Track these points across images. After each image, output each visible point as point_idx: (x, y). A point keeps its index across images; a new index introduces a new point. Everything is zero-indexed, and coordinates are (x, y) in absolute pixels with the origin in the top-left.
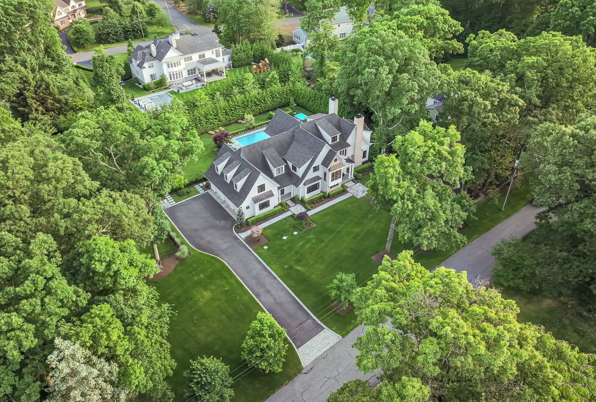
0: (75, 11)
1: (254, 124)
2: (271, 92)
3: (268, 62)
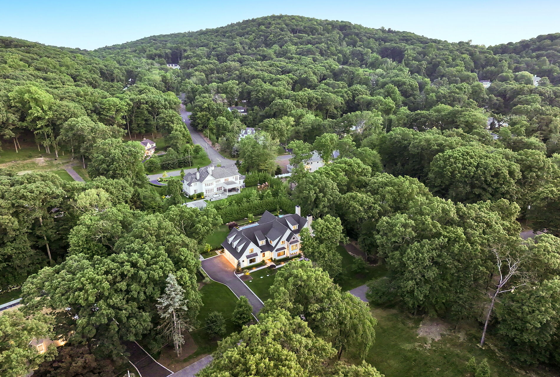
0: (149, 150)
2: (266, 202)
3: (267, 184)
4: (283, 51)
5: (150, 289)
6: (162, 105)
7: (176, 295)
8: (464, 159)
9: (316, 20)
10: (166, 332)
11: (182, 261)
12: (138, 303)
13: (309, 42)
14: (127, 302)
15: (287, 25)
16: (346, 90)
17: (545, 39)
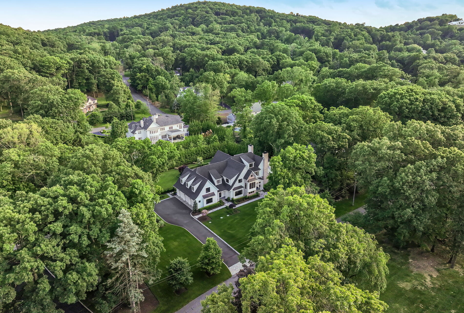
0: (91, 106)
1: (203, 163)
2: (214, 146)
3: (211, 131)
4: (209, 29)
5: (95, 231)
6: (103, 65)
7: (132, 236)
8: (410, 96)
9: (236, 6)
10: (119, 286)
11: (136, 196)
12: (79, 251)
13: (231, 22)
14: (64, 249)
15: (211, 9)
16: (270, 56)
17: (424, 21)
